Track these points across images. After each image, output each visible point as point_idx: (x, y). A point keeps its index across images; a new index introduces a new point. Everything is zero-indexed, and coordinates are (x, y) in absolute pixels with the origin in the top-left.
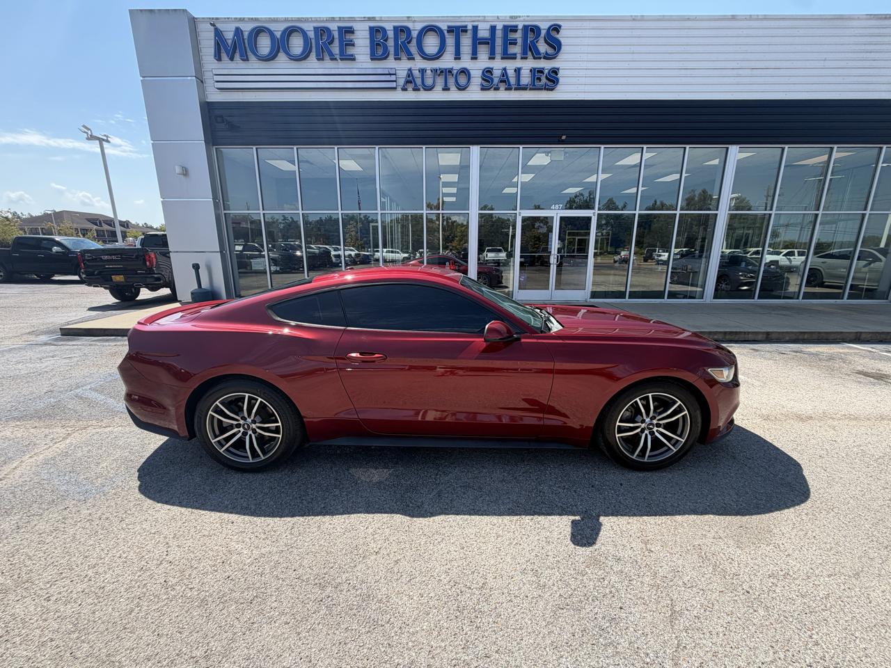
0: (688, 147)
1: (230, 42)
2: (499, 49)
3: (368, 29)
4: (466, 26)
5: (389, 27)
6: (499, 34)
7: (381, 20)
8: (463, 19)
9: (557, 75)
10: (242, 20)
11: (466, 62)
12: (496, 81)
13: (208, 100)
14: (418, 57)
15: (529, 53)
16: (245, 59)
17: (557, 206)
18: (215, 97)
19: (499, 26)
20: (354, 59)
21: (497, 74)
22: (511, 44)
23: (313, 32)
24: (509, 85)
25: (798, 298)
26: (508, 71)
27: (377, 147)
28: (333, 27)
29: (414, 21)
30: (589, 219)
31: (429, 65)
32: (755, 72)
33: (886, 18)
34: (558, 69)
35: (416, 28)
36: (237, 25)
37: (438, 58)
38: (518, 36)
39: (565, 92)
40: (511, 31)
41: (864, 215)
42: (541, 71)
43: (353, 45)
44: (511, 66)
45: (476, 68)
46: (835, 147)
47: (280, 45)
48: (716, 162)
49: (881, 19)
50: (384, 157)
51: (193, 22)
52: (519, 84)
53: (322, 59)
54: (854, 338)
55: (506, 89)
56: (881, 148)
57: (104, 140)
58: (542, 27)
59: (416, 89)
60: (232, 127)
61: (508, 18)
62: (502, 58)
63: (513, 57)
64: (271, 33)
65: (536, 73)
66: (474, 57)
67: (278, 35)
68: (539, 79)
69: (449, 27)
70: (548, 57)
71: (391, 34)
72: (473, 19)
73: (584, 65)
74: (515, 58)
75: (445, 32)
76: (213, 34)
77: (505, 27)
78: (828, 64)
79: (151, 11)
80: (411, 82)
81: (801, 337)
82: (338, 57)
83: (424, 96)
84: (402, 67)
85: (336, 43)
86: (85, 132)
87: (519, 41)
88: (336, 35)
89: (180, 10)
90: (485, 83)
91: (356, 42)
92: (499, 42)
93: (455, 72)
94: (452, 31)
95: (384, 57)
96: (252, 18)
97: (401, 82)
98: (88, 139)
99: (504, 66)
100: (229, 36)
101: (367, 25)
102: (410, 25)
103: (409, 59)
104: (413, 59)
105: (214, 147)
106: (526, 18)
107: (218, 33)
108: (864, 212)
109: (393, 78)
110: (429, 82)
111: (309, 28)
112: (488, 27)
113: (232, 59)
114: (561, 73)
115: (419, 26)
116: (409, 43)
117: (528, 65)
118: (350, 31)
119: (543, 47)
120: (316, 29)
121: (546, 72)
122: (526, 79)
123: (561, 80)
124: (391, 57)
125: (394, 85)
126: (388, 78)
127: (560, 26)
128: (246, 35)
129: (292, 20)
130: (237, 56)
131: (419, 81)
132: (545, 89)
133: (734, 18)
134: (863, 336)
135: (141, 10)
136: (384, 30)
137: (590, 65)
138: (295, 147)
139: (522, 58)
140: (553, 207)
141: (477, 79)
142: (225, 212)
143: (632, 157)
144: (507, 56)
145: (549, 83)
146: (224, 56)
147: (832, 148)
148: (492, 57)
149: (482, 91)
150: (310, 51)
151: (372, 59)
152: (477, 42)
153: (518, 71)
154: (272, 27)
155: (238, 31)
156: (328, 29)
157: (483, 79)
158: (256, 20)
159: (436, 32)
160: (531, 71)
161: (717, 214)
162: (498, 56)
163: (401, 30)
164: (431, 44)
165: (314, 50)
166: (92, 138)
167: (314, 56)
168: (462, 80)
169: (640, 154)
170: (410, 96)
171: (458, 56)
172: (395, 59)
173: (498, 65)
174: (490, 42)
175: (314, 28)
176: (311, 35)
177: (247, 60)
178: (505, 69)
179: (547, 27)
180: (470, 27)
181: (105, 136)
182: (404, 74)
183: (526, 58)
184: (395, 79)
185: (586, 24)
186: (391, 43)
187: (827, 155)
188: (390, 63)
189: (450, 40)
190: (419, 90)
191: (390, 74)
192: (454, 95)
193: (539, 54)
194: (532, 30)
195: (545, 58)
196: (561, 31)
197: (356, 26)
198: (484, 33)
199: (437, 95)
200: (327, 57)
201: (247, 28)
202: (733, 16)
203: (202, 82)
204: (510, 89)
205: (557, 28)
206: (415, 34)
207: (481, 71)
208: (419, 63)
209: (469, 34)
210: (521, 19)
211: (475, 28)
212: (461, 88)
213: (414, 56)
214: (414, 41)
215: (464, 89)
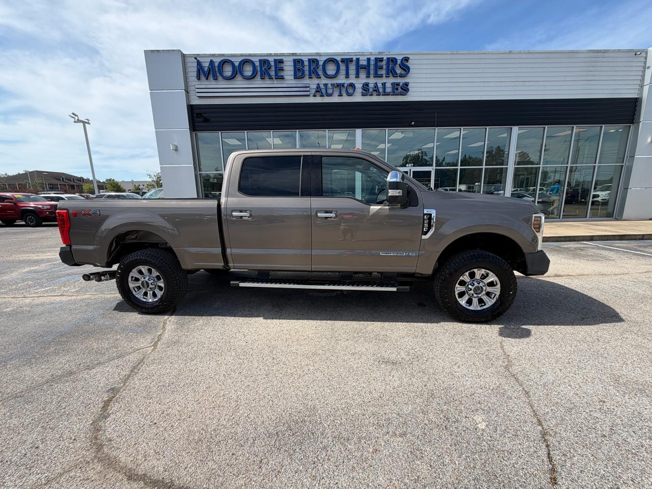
0: (488, 128)
1: (206, 69)
2: (372, 72)
3: (292, 60)
4: (352, 59)
5: (305, 59)
6: (372, 63)
7: (300, 55)
8: (350, 54)
9: (407, 86)
10: (213, 55)
11: (352, 80)
12: (371, 90)
13: (191, 104)
14: (322, 76)
15: (390, 74)
16: (216, 79)
17: (410, 165)
18: (196, 101)
19: (373, 58)
20: (284, 78)
21: (371, 86)
22: (379, 68)
23: (258, 63)
24: (379, 92)
25: (559, 218)
26: (378, 84)
27: (298, 131)
28: (271, 59)
29: (320, 56)
30: (430, 172)
31: (329, 82)
32: (524, 83)
33: (598, 52)
34: (408, 83)
35: (321, 60)
36: (211, 58)
37: (335, 77)
38: (384, 63)
39: (413, 96)
40: (380, 61)
41: (595, 166)
42: (398, 84)
43: (283, 70)
44: (380, 82)
45: (359, 83)
46: (575, 126)
47: (238, 71)
48: (505, 135)
49: (595, 52)
50: (301, 136)
51: (184, 56)
52: (385, 92)
53: (264, 79)
54: (590, 239)
55: (377, 95)
56: (602, 127)
57: (86, 122)
58: (398, 58)
59: (322, 96)
60: (206, 120)
61: (377, 53)
62: (374, 77)
63: (381, 76)
64: (232, 63)
65: (395, 86)
66: (357, 76)
67: (237, 64)
68: (397, 89)
69: (342, 59)
70: (401, 76)
71: (306, 63)
72: (356, 54)
73: (424, 81)
74: (382, 77)
75: (340, 62)
76: (195, 64)
77: (376, 59)
78: (567, 79)
79: (158, 51)
80: (319, 92)
81: (560, 239)
82: (274, 77)
83: (327, 100)
84: (313, 83)
85: (273, 68)
86: (73, 117)
87: (384, 67)
88: (272, 64)
89: (176, 50)
90: (364, 92)
91: (285, 68)
92: (372, 67)
93: (346, 85)
94: (344, 61)
95: (302, 77)
96: (220, 54)
97: (313, 91)
98: (75, 122)
99: (375, 82)
100: (206, 65)
101: (292, 58)
102: (318, 58)
103: (317, 78)
104: (320, 78)
105: (194, 132)
106: (388, 53)
107: (199, 63)
108: (595, 165)
109: (308, 89)
110: (330, 91)
111: (256, 60)
112: (366, 59)
113: (207, 79)
114: (410, 85)
115: (324, 59)
116: (317, 68)
117: (390, 81)
118: (281, 62)
119: (399, 71)
120: (260, 61)
121: (401, 84)
122: (389, 90)
123: (410, 89)
124: (307, 77)
125: (308, 93)
126: (305, 89)
127: (409, 58)
128: (216, 64)
129: (245, 55)
130: (211, 77)
131: (324, 91)
132: (401, 95)
133: (510, 52)
134: (595, 238)
135: (152, 51)
136: (302, 61)
137: (428, 80)
138: (246, 132)
139: (386, 77)
140: (407, 165)
141: (359, 89)
142: (201, 173)
143: (454, 133)
144: (377, 76)
145: (403, 91)
146: (203, 77)
147: (573, 127)
148: (368, 76)
149: (363, 97)
150: (256, 74)
151: (295, 78)
152: (359, 67)
153: (384, 84)
154: (232, 59)
155: (212, 62)
156: (267, 60)
157: (363, 89)
158: (223, 55)
159: (334, 61)
160: (392, 84)
161: (507, 168)
162: (372, 76)
163: (313, 62)
164: (331, 70)
165: (259, 73)
166: (79, 121)
167: (259, 77)
168: (350, 91)
169: (459, 132)
170: (319, 100)
171: (347, 76)
172: (309, 78)
173: (372, 81)
174: (367, 68)
175: (260, 60)
176: (257, 64)
177: (217, 79)
178: (376, 83)
179: (401, 58)
180: (354, 59)
181: (87, 120)
182: (315, 86)
183: (389, 77)
184: (309, 90)
185: (424, 57)
186: (306, 68)
187: (570, 131)
188: (306, 81)
189: (343, 67)
190: (323, 96)
191: (306, 87)
192: (346, 99)
193: (396, 73)
194: (392, 60)
195: (400, 76)
196: (410, 61)
197: (284, 59)
198: (363, 62)
199: (335, 99)
200: (267, 78)
201: (217, 61)
202: (510, 51)
203: (188, 92)
204: (379, 95)
205: (407, 59)
206: (321, 63)
207: (362, 85)
208: (324, 81)
209: (354, 63)
210: (385, 53)
211: (358, 60)
212: (349, 95)
213: (321, 76)
214: (321, 67)
215: (351, 95)
